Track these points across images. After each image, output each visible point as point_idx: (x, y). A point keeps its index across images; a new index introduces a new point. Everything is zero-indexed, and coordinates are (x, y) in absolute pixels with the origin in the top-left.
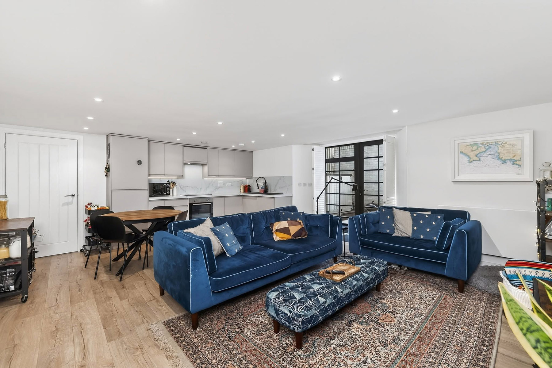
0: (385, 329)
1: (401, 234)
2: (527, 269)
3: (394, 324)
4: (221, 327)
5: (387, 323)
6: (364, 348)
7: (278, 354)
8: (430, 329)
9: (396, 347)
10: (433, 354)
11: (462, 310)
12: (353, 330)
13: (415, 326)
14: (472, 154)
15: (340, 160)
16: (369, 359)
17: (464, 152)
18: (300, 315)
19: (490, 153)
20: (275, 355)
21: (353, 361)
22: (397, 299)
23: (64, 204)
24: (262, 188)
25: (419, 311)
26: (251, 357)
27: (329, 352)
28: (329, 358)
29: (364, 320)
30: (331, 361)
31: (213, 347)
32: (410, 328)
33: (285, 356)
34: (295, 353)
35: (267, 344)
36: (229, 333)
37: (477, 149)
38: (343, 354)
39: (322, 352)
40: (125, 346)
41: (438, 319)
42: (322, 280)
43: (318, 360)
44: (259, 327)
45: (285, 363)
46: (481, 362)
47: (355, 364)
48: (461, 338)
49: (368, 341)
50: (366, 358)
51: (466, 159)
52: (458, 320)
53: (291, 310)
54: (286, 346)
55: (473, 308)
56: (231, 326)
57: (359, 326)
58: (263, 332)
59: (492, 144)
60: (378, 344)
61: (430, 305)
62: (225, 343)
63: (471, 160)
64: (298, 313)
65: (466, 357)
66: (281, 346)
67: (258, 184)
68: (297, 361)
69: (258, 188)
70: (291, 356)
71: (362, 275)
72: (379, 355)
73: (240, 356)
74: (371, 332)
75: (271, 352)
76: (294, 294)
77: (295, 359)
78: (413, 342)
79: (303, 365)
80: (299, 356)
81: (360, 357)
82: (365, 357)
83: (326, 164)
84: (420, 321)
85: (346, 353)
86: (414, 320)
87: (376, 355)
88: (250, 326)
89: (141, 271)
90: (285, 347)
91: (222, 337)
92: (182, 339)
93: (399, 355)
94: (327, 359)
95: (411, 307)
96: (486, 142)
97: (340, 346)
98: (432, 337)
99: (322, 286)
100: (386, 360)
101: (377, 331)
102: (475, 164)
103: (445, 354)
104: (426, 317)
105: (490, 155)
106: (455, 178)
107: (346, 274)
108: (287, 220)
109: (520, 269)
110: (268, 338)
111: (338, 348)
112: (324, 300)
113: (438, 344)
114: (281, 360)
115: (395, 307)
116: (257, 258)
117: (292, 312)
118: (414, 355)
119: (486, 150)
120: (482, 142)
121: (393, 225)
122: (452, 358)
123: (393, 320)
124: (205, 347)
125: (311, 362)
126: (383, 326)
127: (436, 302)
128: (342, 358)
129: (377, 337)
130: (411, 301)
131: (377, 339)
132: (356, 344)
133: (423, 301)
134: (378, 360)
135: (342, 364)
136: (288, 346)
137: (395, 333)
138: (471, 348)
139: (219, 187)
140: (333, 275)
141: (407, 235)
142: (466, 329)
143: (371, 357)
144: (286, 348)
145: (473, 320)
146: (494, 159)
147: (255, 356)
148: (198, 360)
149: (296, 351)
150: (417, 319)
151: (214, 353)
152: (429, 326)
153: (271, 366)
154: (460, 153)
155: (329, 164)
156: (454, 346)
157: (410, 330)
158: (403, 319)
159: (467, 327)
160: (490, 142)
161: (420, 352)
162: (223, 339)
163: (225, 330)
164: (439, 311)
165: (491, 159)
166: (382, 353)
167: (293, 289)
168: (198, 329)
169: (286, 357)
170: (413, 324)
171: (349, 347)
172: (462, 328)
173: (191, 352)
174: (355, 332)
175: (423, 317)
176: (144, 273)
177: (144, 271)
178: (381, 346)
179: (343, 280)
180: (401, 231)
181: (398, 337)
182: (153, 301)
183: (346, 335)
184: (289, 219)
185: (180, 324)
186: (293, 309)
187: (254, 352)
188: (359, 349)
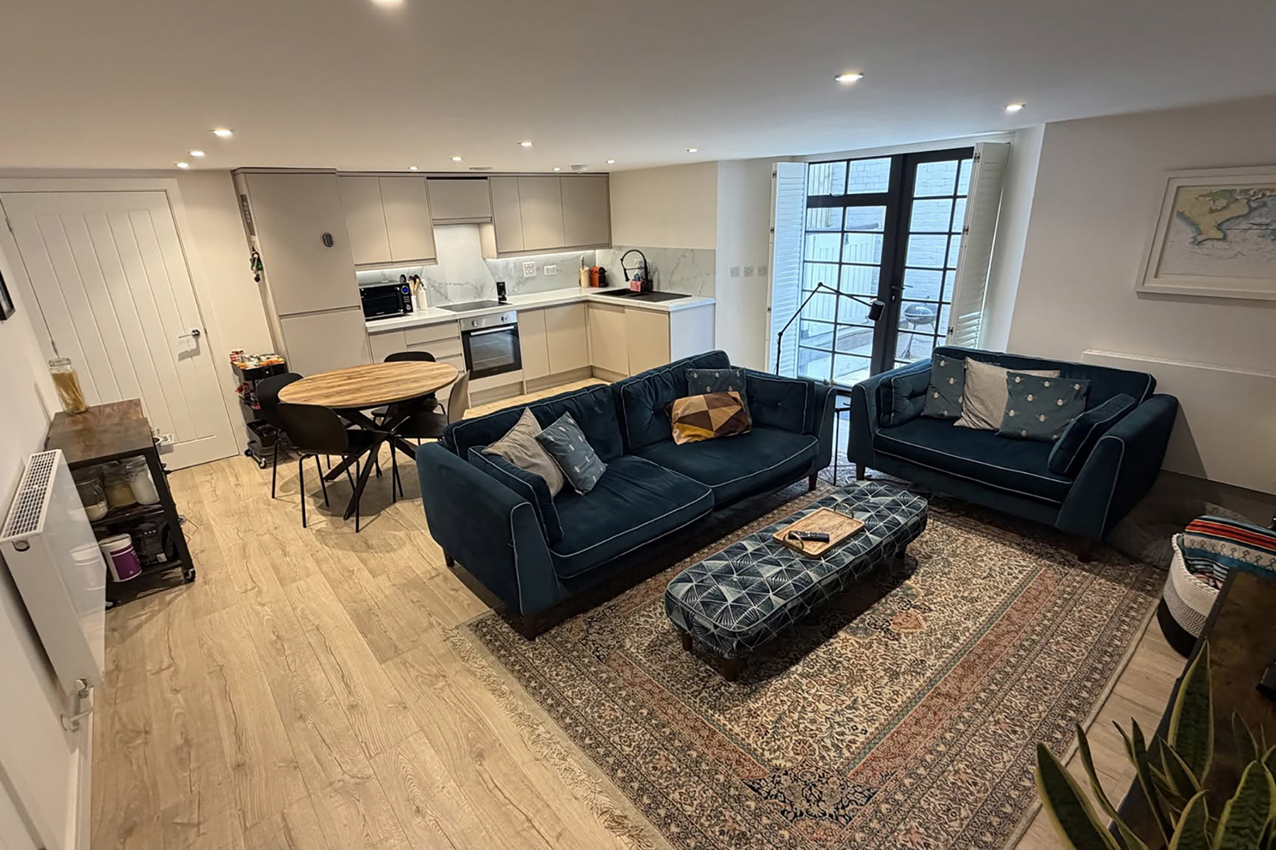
0: (900, 643)
1: (974, 423)
2: (1227, 544)
3: (921, 633)
4: (579, 637)
5: (906, 631)
6: (853, 680)
7: (692, 690)
8: (992, 644)
9: (914, 681)
10: (983, 695)
11: (1071, 603)
12: (836, 645)
13: (962, 639)
14: (1207, 223)
15: (847, 201)
16: (860, 702)
17: (1187, 213)
18: (735, 633)
19: (1258, 220)
20: (687, 691)
21: (830, 705)
22: (938, 577)
23: (183, 356)
24: (637, 278)
25: (978, 605)
26: (642, 695)
27: (787, 688)
28: (785, 699)
29: (861, 625)
30: (789, 703)
31: (572, 675)
32: (951, 642)
33: (704, 694)
34: (723, 688)
35: (670, 672)
36: (597, 648)
37: (1224, 208)
38: (813, 691)
39: (773, 687)
40: (413, 673)
41: (1013, 623)
42: (781, 553)
43: (765, 702)
44: (653, 636)
45: (705, 707)
46: (1072, 712)
47: (833, 710)
48: (1048, 663)
49: (862, 667)
50: (855, 700)
51: (1188, 233)
52: (1054, 627)
53: (717, 624)
54: (705, 675)
55: (1094, 599)
56: (598, 633)
57: (848, 637)
58: (661, 648)
59: (1270, 196)
60: (882, 673)
61: (1005, 592)
62: (593, 669)
63: (1200, 238)
64: (731, 630)
65: (1045, 702)
66: (698, 676)
67: (625, 270)
68: (728, 704)
69: (627, 280)
70: (716, 694)
71: (867, 540)
72: (881, 694)
73: (624, 693)
74: (870, 650)
75: (679, 686)
76: (723, 589)
77: (722, 700)
78: (950, 672)
79: (738, 710)
80: (731, 694)
81: (843, 698)
82: (852, 699)
83: (809, 209)
84: (974, 628)
85: (817, 691)
86: (963, 626)
87: (875, 695)
88: (635, 635)
89: (392, 507)
90: (704, 677)
91: (584, 657)
92: (512, 659)
93: (919, 694)
94: (781, 701)
95: (963, 598)
96: (1257, 187)
97: (807, 676)
98: (991, 661)
99: (780, 568)
100: (892, 705)
101: (883, 648)
102: (1208, 248)
103: (1006, 694)
104: (990, 620)
105: (1255, 227)
106: (1145, 284)
107: (833, 542)
108: (704, 393)
109: (1213, 541)
110: (671, 659)
111: (804, 681)
112: (782, 602)
113: (998, 676)
114: (698, 700)
115: (930, 597)
116: (643, 499)
117: (718, 627)
118: (948, 696)
119: (1252, 210)
120: (1243, 188)
121: (960, 401)
122: (1018, 702)
123: (920, 626)
124: (557, 675)
125: (751, 705)
126: (897, 638)
127: (1021, 586)
128: (810, 699)
129: (881, 660)
130: (966, 582)
131: (881, 664)
132: (838, 673)
133: (992, 583)
134: (875, 703)
135: (809, 709)
136: (710, 675)
137: (918, 653)
138: (1062, 683)
139: (527, 279)
140: (804, 543)
141: (988, 427)
142: (1066, 646)
143: (864, 699)
144: (706, 679)
145: (1085, 626)
146: (1263, 237)
147: (651, 693)
148: (550, 699)
149: (725, 686)
150: (969, 624)
151: (575, 687)
152: (992, 638)
153: (679, 711)
154: (1175, 213)
155: (814, 209)
156: (1030, 680)
157: (950, 646)
158: (941, 623)
159: (1070, 641)
160: (1266, 189)
161: (959, 691)
162: (587, 660)
163: (590, 643)
164: (1020, 606)
165: (1256, 237)
166: (886, 690)
167: (719, 576)
168: (537, 640)
169: (707, 695)
170: (959, 634)
171: (824, 679)
172: (1058, 643)
173: (533, 684)
174: (839, 649)
175: (983, 618)
176: (398, 512)
177: (398, 505)
178: (886, 678)
179: (824, 554)
180: (976, 416)
181: (922, 661)
182: (436, 579)
183: (821, 654)
184: (708, 389)
185: (501, 628)
186: (720, 622)
187: (648, 687)
188: (844, 682)
